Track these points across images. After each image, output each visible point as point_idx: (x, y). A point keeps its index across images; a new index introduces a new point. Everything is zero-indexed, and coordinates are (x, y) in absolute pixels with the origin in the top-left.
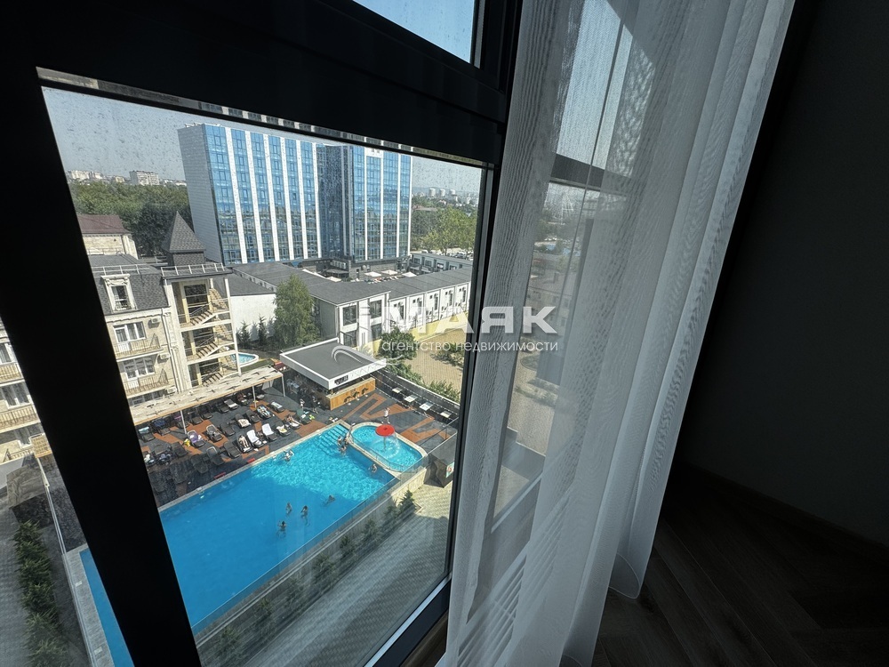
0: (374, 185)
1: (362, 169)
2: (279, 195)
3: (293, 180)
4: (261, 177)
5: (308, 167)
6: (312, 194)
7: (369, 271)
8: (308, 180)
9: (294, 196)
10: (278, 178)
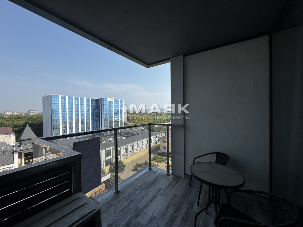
0: (111, 109)
1: (107, 105)
2: (77, 115)
3: (82, 110)
4: (71, 110)
5: (88, 105)
6: (89, 114)
7: (109, 138)
8: (88, 110)
9: (83, 115)
10: (77, 110)
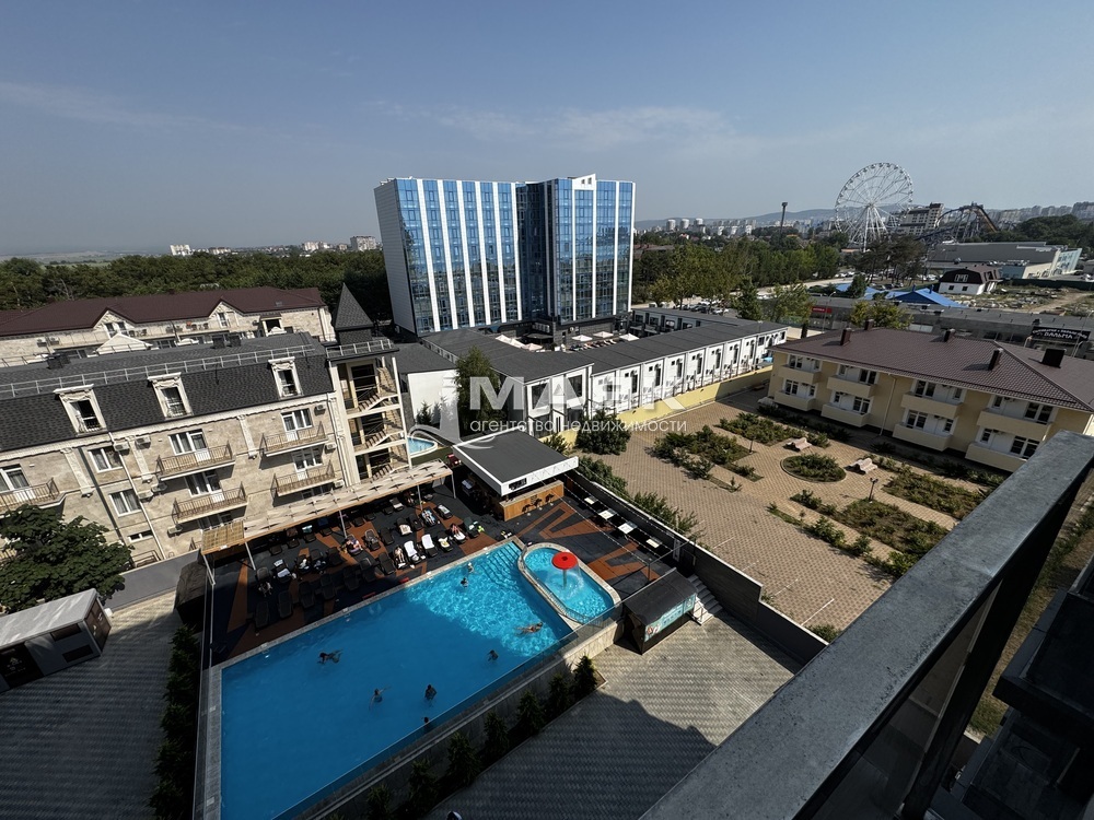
0: (584, 226)
1: (569, 207)
2: (474, 249)
3: (490, 229)
4: (454, 231)
5: (505, 212)
6: (511, 245)
7: (578, 334)
8: (507, 228)
9: (491, 248)
10: (472, 230)
